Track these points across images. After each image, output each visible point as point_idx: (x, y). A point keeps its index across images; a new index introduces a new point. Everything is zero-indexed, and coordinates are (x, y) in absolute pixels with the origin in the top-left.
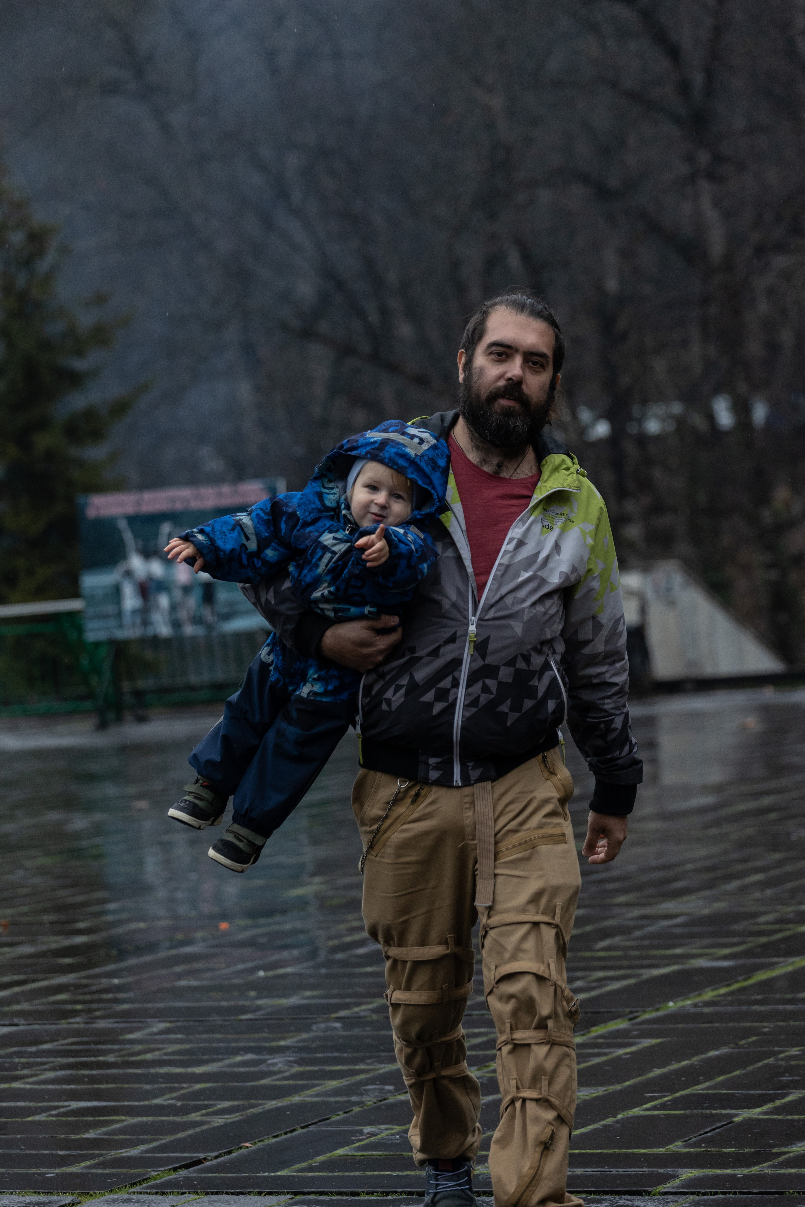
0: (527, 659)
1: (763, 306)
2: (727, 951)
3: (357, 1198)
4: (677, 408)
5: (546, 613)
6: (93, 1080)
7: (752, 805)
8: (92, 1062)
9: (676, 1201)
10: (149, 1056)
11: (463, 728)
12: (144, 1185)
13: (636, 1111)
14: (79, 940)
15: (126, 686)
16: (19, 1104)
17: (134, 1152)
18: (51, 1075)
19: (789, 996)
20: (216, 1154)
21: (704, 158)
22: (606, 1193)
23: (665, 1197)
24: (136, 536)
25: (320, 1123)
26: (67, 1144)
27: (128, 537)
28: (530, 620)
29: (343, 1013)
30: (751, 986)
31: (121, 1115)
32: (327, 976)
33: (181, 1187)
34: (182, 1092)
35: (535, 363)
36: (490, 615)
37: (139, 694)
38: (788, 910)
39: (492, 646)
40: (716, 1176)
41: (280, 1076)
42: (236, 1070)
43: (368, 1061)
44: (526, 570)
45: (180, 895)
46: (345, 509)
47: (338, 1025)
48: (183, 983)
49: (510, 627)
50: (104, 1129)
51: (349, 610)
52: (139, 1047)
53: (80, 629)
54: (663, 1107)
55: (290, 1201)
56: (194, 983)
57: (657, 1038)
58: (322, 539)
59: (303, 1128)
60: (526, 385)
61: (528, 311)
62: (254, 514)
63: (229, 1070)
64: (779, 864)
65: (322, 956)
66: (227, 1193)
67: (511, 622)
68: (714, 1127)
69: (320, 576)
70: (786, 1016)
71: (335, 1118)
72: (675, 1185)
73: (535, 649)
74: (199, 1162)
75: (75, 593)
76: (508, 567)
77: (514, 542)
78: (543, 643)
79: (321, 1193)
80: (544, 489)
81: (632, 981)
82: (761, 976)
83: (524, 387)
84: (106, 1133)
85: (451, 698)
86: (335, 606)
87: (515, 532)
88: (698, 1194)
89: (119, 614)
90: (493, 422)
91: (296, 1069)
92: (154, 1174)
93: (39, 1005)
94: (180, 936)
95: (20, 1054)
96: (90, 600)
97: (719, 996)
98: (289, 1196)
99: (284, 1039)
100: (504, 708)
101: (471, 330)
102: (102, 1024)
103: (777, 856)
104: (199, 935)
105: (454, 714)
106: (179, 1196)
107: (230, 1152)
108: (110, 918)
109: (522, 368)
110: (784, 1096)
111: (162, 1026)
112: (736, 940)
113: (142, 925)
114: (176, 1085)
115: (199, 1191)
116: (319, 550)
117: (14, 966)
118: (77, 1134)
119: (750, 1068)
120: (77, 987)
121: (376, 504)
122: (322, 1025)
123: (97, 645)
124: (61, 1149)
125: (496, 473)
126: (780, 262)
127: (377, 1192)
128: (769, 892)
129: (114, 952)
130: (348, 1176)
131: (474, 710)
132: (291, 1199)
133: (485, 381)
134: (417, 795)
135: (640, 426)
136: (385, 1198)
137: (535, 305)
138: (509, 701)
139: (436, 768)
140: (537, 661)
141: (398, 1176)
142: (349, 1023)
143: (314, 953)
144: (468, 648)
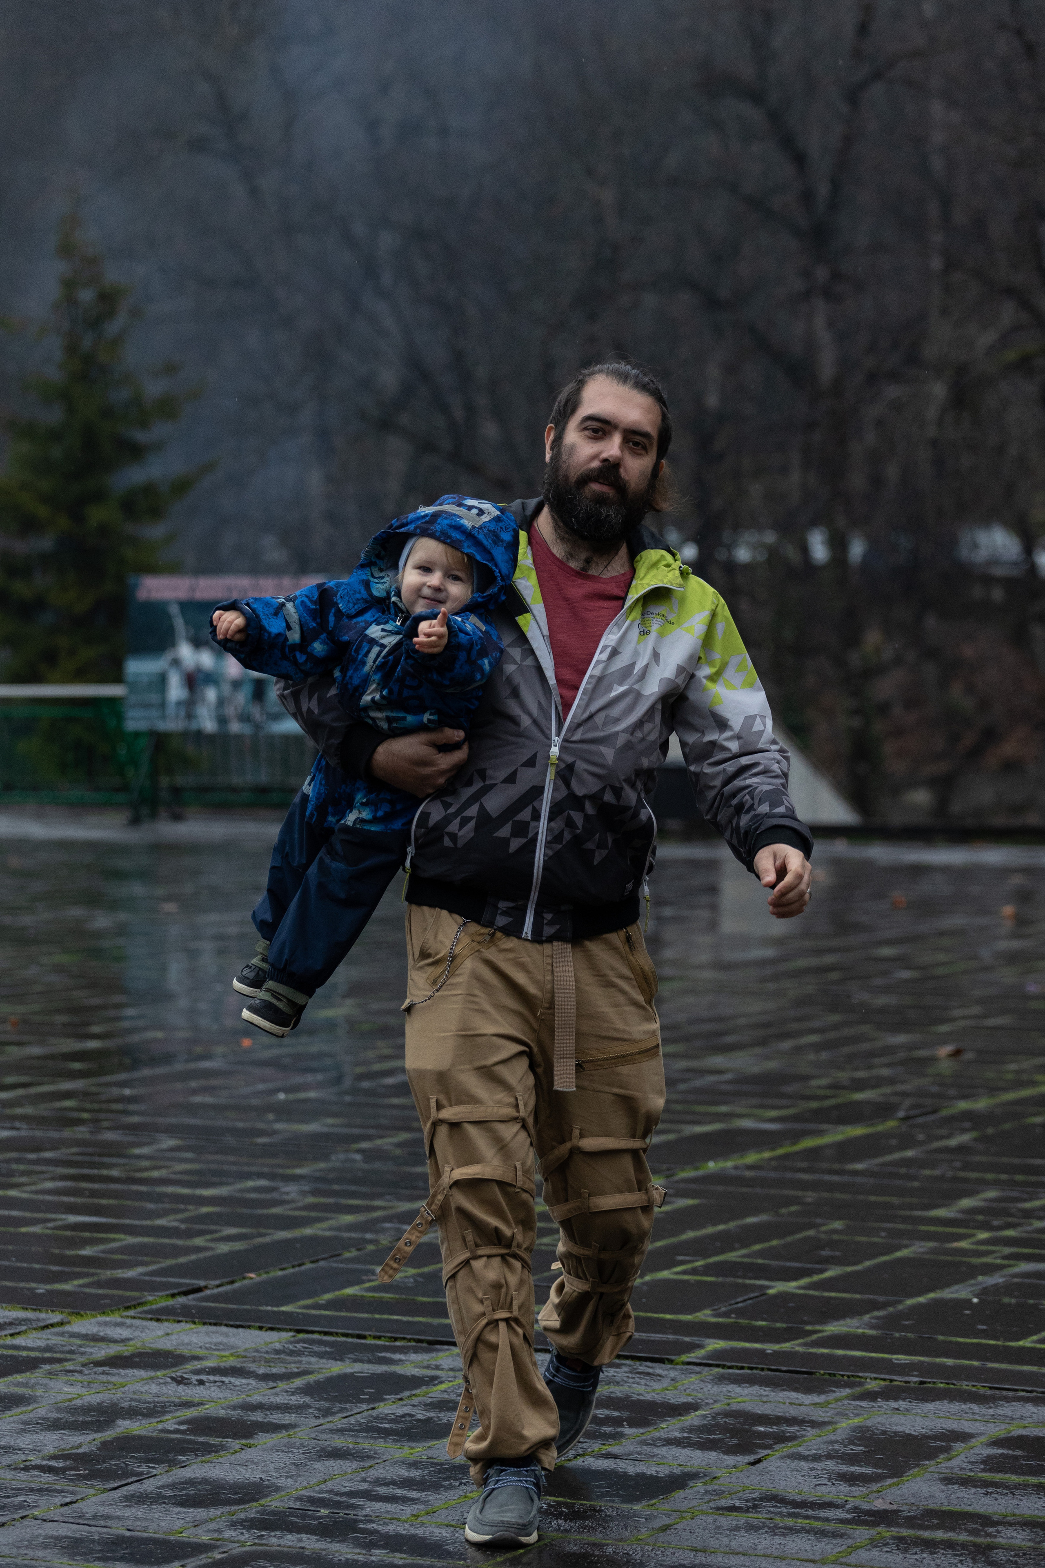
0: (617, 791)
1: (870, 437)
2: (773, 1113)
3: (363, 1341)
4: (770, 537)
5: (643, 739)
6: (94, 1194)
7: (813, 961)
8: (95, 1176)
9: (700, 1373)
10: (155, 1174)
11: (545, 869)
12: (139, 1309)
13: (665, 1274)
14: (93, 1044)
15: (164, 781)
16: (14, 1213)
17: (131, 1273)
18: (49, 1185)
19: (837, 1166)
20: (217, 1282)
21: (821, 273)
22: (626, 1357)
23: (688, 1367)
24: (187, 623)
25: (331, 1259)
26: (61, 1260)
27: (179, 623)
28: (625, 746)
29: (365, 1145)
30: (796, 1153)
31: (121, 1233)
32: (350, 1104)
33: (178, 1315)
34: (187, 1214)
35: (636, 444)
36: (577, 736)
37: (176, 791)
38: (843, 1076)
39: (577, 774)
40: (745, 1350)
41: (293, 1205)
42: (247, 1195)
43: (388, 1197)
44: (620, 684)
45: (202, 1006)
46: (394, 595)
47: (358, 1157)
48: (198, 1099)
49: (601, 752)
50: (102, 1247)
51: (404, 718)
52: (146, 1163)
53: (120, 717)
54: (694, 1272)
55: (292, 1339)
56: (209, 1100)
57: (693, 1197)
58: (368, 632)
59: (312, 1262)
60: (625, 468)
61: (632, 382)
62: (298, 601)
63: (239, 1195)
64: (836, 1026)
65: (347, 1083)
66: (226, 1325)
67: (602, 747)
68: (746, 1297)
69: (368, 675)
70: (831, 1187)
71: (347, 1255)
72: (700, 1356)
73: (627, 781)
74: (199, 1290)
75: (118, 678)
76: (600, 680)
77: (608, 650)
78: (637, 774)
79: (326, 1333)
80: (640, 587)
81: (671, 1137)
82: (808, 1143)
83: (622, 470)
84: (104, 1252)
85: (530, 833)
86: (388, 714)
87: (609, 639)
88: (723, 1367)
89: (163, 705)
90: (582, 509)
91: (310, 1200)
92: (151, 1298)
93: (43, 1110)
94: (198, 1049)
95: (18, 1161)
96: (133, 687)
97: (763, 1160)
98: (292, 1334)
99: (300, 1166)
100: (590, 845)
101: (563, 401)
102: (109, 1136)
103: (836, 1018)
104: (220, 1050)
105: (535, 851)
106: (176, 1325)
107: (232, 1282)
108: (126, 1024)
109: (622, 448)
110: (822, 1271)
111: (172, 1142)
112: (784, 1102)
113: (159, 1035)
114: (182, 1207)
115: (197, 1320)
116: (365, 644)
117: (19, 1067)
118: (72, 1249)
119: (789, 1239)
120: (86, 1094)
121: (429, 587)
122: (342, 1156)
123: (137, 735)
124: (54, 1264)
125: (584, 569)
126: (892, 391)
127: (385, 1337)
128: (824, 1055)
130: (355, 1317)
131: (557, 847)
132: (293, 1336)
133: (576, 461)
135: (730, 552)
136: (392, 1344)
137: (641, 376)
138: (596, 837)
139: (505, 913)
140: (629, 796)
141: (408, 1322)
142: (369, 1155)
143: (338, 1080)
144: (551, 774)
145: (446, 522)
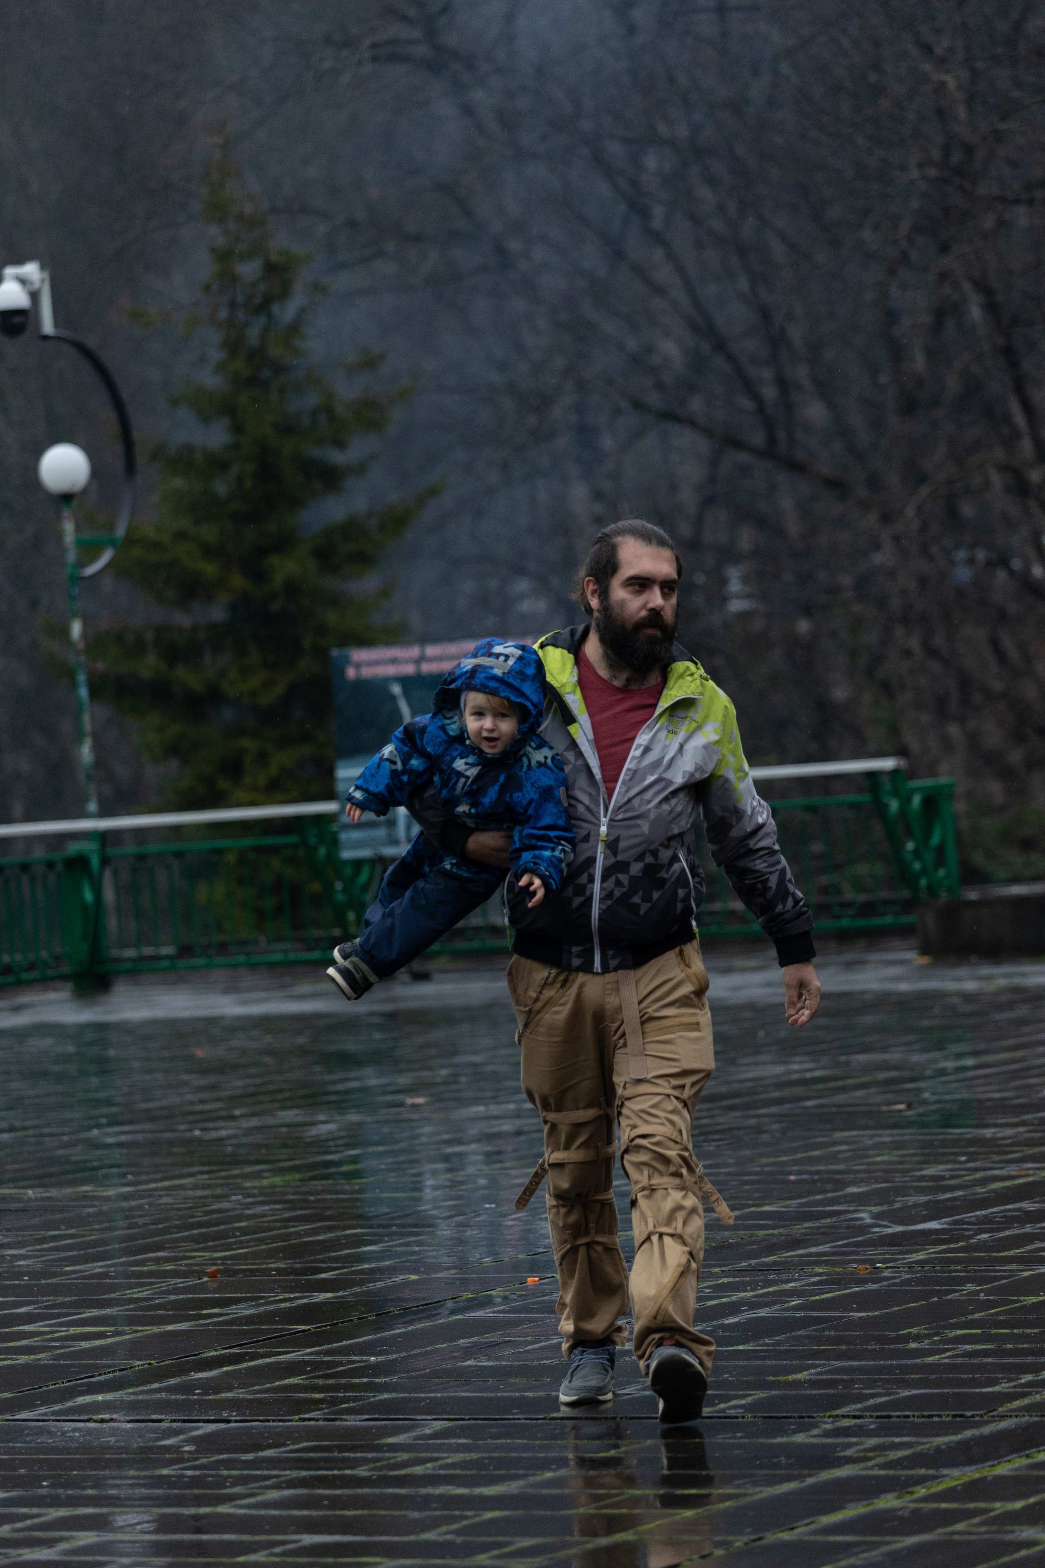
0: (655, 853)
5: (671, 811)
11: (600, 919)
16: (227, 1537)
28: (656, 819)
31: (375, 1555)
34: (465, 1522)
35: (669, 589)
36: (620, 817)
39: (622, 845)
42: (544, 1491)
44: (652, 775)
49: (638, 826)
52: (404, 1456)
53: (334, 843)
58: (455, 766)
60: (664, 611)
67: (639, 822)
69: (459, 796)
73: (662, 845)
75: (326, 790)
76: (635, 772)
77: (641, 749)
78: (670, 839)
80: (669, 697)
83: (663, 614)
85: (588, 894)
87: (643, 738)
100: (636, 899)
105: (591, 907)
109: (662, 597)
114: (457, 1513)
116: (454, 774)
121: (485, 729)
125: (625, 686)
129: (372, 1317)
131: (609, 902)
133: (628, 611)
134: (565, 981)
138: (640, 893)
139: (578, 956)
140: (665, 855)
144: (600, 847)
145: (483, 675)
